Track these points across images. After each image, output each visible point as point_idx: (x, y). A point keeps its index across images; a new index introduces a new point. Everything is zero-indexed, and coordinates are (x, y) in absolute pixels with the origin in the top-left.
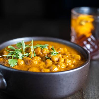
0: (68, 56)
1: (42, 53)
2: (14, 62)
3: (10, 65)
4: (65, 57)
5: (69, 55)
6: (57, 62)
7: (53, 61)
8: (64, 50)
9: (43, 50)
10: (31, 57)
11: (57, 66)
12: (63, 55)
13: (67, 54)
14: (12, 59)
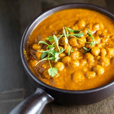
0: (107, 39)
1: (79, 44)
2: (54, 71)
3: (51, 76)
4: (105, 41)
5: (109, 37)
6: (98, 55)
7: (94, 56)
8: (100, 27)
9: (80, 41)
10: (69, 54)
11: (101, 65)
12: (101, 38)
13: (106, 36)
14: (51, 68)
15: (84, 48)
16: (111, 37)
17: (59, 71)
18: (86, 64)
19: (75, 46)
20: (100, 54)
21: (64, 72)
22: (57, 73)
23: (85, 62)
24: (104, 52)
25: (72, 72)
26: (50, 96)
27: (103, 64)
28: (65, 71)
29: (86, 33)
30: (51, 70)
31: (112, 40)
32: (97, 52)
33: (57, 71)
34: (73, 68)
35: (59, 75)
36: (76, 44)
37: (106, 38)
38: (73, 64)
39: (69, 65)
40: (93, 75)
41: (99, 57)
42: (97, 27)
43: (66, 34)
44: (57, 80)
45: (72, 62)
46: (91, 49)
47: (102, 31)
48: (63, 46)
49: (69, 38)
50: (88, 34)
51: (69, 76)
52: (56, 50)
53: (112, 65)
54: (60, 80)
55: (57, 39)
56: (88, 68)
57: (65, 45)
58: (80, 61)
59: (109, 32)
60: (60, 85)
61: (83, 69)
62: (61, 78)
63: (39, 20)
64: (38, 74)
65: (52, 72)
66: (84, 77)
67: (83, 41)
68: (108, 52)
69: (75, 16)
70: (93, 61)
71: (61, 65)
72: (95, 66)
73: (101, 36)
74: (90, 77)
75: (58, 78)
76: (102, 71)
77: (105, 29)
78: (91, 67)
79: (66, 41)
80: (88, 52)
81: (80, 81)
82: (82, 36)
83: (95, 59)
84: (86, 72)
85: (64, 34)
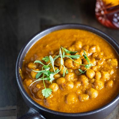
0: (103, 63)
1: (75, 66)
2: (48, 92)
3: (45, 96)
4: (100, 64)
5: (104, 60)
6: (93, 78)
7: (89, 78)
8: (96, 49)
9: (75, 63)
10: (64, 75)
11: (95, 88)
12: (97, 61)
13: (102, 59)
14: (45, 89)
15: (79, 70)
16: (107, 60)
17: (52, 92)
18: (80, 86)
19: (70, 67)
20: (95, 77)
21: (58, 94)
22: (51, 94)
23: (79, 84)
24: (99, 75)
25: (66, 94)
26: (42, 116)
27: (97, 87)
28: (59, 92)
29: (82, 55)
30: (45, 91)
31: (107, 63)
32: (92, 75)
33: (51, 92)
34: (67, 90)
35: (52, 96)
36: (72, 65)
37: (102, 61)
38: (67, 86)
39: (63, 86)
40: (87, 98)
41: (93, 80)
42: (94, 49)
43: (62, 55)
44: (51, 101)
45: (66, 84)
46: (86, 71)
47: (98, 53)
48: (59, 67)
49: (65, 59)
50: (84, 56)
51: (63, 98)
52: (51, 70)
53: (106, 89)
54: (53, 101)
55: (53, 59)
56: (82, 90)
57: (61, 66)
58: (75, 83)
59: (105, 55)
60: (53, 106)
61: (76, 91)
62: (55, 99)
63: (37, 39)
64: (32, 93)
65: (46, 93)
66: (77, 99)
67: (79, 63)
68: (102, 75)
69: (72, 36)
70: (88, 84)
71: (55, 86)
72: (89, 89)
73: (97, 59)
74: (84, 99)
75: (52, 99)
76: (95, 94)
77: (101, 51)
78: (85, 89)
79: (62, 62)
80: (83, 74)
81: (74, 103)
82: (78, 58)
83: (89, 82)
84: (80, 95)
85: (60, 55)
